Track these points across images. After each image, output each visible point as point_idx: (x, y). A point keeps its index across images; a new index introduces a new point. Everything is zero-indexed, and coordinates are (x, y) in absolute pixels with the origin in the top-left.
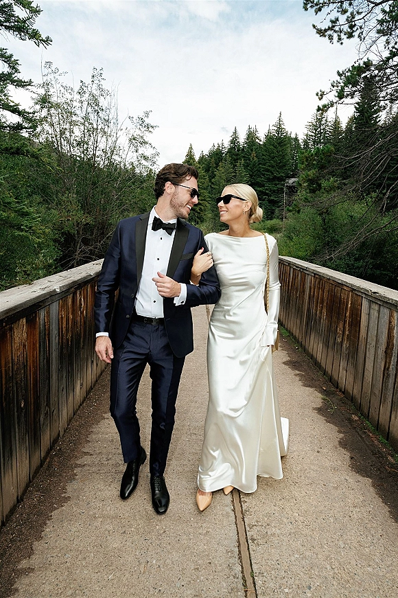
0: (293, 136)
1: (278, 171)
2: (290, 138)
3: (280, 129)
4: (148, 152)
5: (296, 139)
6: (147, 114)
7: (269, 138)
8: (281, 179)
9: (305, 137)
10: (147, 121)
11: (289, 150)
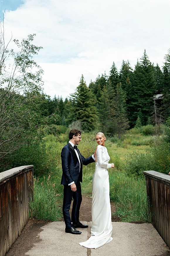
0: (155, 65)
1: (147, 90)
3: (145, 61)
4: (32, 70)
6: (31, 37)
8: (150, 95)
9: (165, 65)
10: (31, 43)
11: (153, 75)
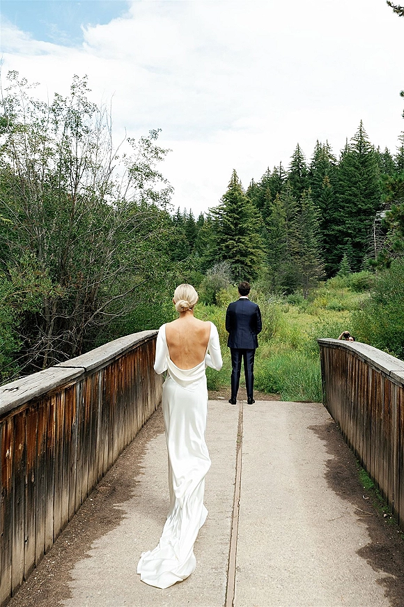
0: (382, 151)
1: (363, 202)
2: (378, 155)
3: (361, 144)
4: (157, 186)
5: (387, 156)
6: (155, 134)
7: (346, 156)
8: (369, 213)
9: (400, 152)
10: (154, 143)
11: (377, 170)
